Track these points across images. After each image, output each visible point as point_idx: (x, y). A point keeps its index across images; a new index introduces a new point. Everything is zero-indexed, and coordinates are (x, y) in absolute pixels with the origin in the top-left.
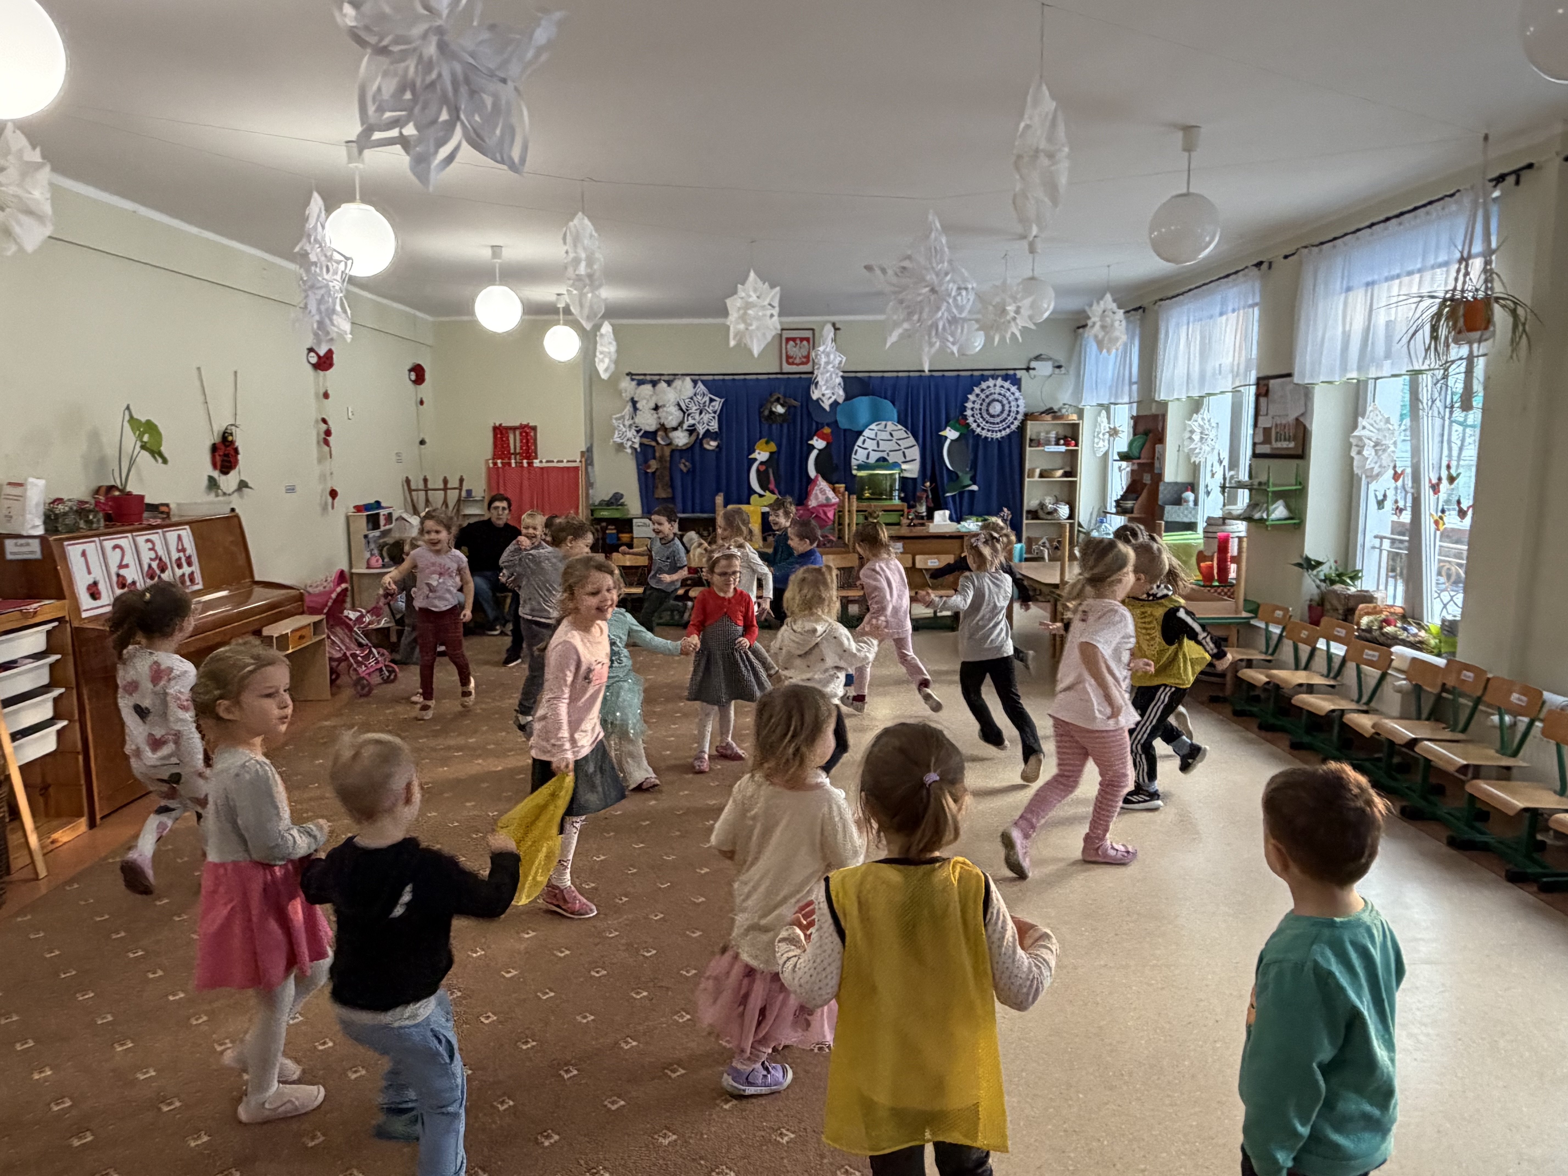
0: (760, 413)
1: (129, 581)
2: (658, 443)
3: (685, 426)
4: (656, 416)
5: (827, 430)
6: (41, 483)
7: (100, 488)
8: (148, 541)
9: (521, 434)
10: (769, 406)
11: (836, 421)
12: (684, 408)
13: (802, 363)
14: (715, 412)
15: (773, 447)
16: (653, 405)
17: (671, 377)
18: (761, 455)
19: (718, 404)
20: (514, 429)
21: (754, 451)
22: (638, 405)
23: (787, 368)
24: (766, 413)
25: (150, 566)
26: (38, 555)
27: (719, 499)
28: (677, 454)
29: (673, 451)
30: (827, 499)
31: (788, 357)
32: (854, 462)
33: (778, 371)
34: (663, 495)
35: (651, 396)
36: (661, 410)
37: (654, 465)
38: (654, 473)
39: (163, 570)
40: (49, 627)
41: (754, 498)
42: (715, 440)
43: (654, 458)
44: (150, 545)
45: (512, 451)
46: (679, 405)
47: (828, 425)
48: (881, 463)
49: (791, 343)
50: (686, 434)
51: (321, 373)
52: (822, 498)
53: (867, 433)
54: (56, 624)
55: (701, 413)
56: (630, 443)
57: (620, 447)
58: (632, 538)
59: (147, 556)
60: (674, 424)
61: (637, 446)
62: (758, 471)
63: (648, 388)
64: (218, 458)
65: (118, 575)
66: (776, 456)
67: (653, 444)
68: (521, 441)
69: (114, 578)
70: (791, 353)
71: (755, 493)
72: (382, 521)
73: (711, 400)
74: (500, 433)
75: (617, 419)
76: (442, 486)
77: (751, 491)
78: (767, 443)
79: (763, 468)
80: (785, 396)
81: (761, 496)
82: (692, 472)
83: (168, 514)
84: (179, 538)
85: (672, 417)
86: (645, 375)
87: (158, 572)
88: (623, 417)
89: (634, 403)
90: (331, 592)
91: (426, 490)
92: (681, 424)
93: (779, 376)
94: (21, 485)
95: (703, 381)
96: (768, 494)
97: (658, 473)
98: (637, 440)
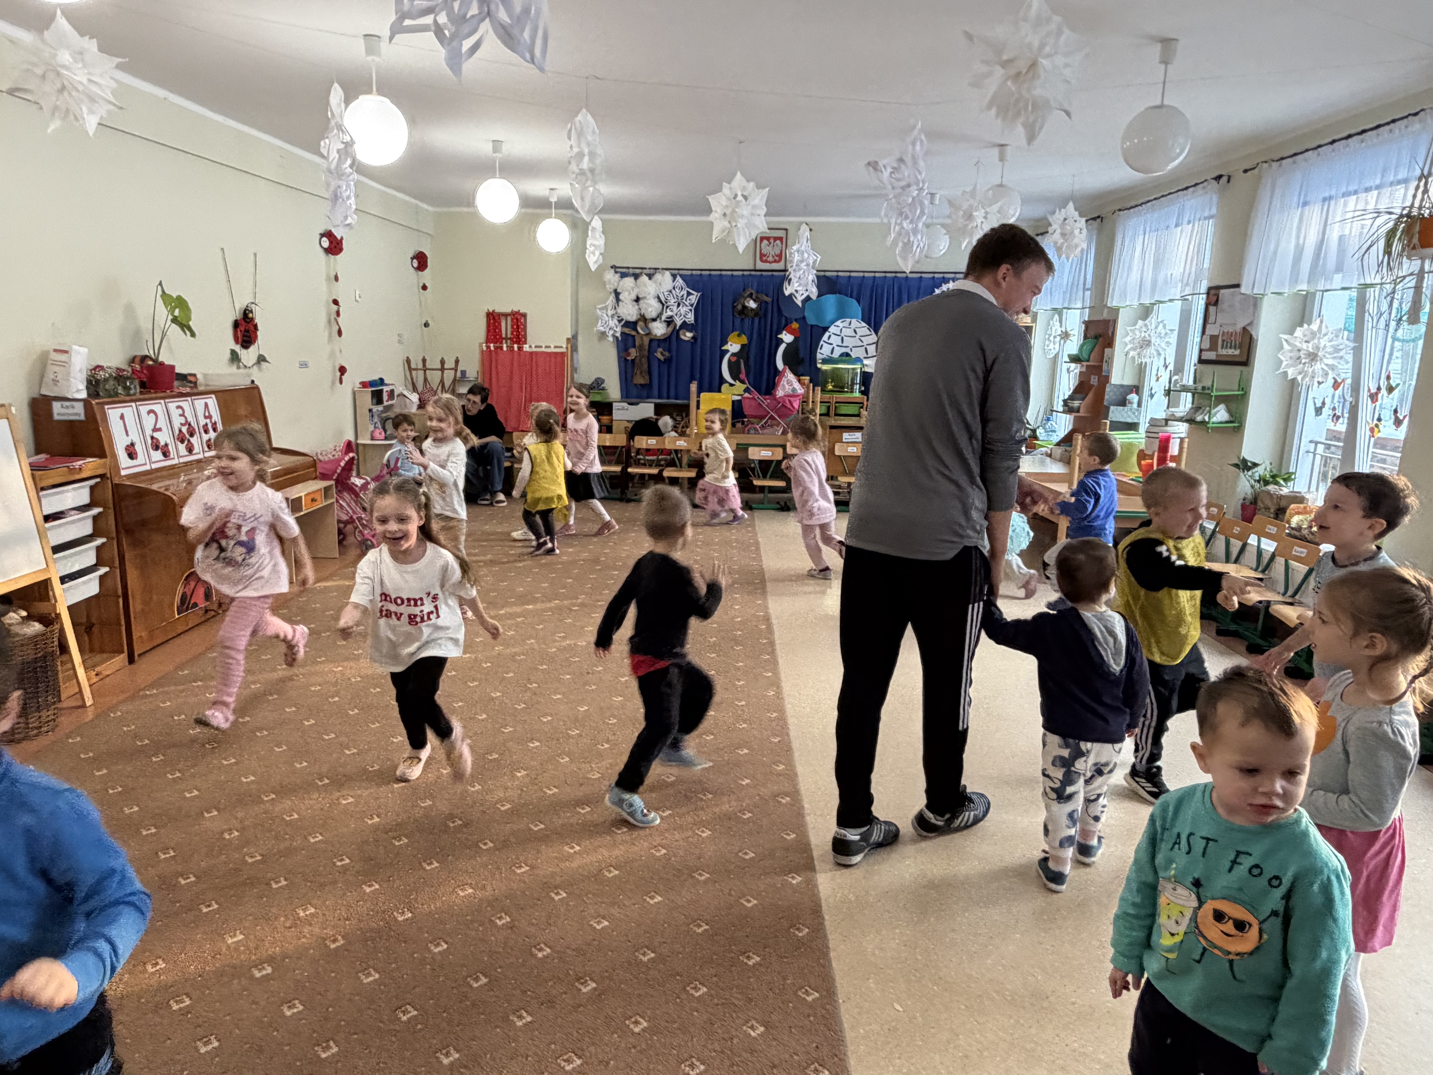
0: (734, 307)
1: (162, 443)
2: (638, 332)
3: (664, 318)
4: (637, 307)
5: (795, 325)
6: (84, 350)
7: (135, 357)
8: (179, 407)
9: (512, 320)
10: (742, 300)
11: (804, 318)
12: (663, 300)
13: (775, 261)
14: (692, 305)
15: (744, 340)
16: (634, 297)
17: (652, 271)
18: (733, 347)
19: (694, 298)
20: (506, 315)
21: (727, 343)
22: (621, 297)
23: (760, 265)
24: (740, 307)
25: (180, 431)
26: (82, 417)
27: (694, 387)
28: (655, 344)
29: (651, 341)
30: (794, 390)
31: (762, 255)
32: (819, 356)
33: (752, 268)
34: (642, 382)
35: (633, 289)
36: (641, 302)
37: (633, 353)
38: (633, 361)
39: (192, 435)
40: (92, 482)
41: (725, 387)
42: (690, 331)
43: (634, 346)
44: (180, 411)
45: (504, 336)
46: (659, 298)
47: (796, 320)
48: (844, 358)
49: (765, 242)
50: (664, 325)
51: (332, 257)
52: (788, 389)
53: (832, 329)
54: (98, 480)
55: (679, 305)
56: (611, 332)
57: (603, 335)
58: (612, 421)
59: (177, 421)
60: (654, 315)
61: (618, 335)
62: (729, 361)
63: (629, 281)
64: (239, 334)
65: (152, 438)
66: (747, 348)
67: (633, 333)
68: (512, 327)
69: (149, 441)
70: (764, 251)
71: (727, 382)
72: (385, 397)
73: (689, 294)
74: (493, 319)
75: (600, 309)
76: (439, 366)
77: (722, 381)
78: (739, 335)
79: (734, 359)
80: (757, 292)
81: (731, 385)
82: (668, 361)
83: (195, 383)
84: (206, 405)
85: (651, 308)
86: (628, 268)
87: (187, 436)
88: (606, 308)
89: (617, 294)
90: (340, 460)
91: (425, 369)
92: (660, 315)
93: (753, 273)
94: (66, 352)
95: (681, 276)
96: (738, 383)
97: (637, 361)
98: (619, 330)
